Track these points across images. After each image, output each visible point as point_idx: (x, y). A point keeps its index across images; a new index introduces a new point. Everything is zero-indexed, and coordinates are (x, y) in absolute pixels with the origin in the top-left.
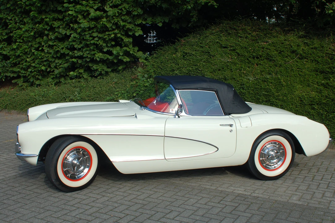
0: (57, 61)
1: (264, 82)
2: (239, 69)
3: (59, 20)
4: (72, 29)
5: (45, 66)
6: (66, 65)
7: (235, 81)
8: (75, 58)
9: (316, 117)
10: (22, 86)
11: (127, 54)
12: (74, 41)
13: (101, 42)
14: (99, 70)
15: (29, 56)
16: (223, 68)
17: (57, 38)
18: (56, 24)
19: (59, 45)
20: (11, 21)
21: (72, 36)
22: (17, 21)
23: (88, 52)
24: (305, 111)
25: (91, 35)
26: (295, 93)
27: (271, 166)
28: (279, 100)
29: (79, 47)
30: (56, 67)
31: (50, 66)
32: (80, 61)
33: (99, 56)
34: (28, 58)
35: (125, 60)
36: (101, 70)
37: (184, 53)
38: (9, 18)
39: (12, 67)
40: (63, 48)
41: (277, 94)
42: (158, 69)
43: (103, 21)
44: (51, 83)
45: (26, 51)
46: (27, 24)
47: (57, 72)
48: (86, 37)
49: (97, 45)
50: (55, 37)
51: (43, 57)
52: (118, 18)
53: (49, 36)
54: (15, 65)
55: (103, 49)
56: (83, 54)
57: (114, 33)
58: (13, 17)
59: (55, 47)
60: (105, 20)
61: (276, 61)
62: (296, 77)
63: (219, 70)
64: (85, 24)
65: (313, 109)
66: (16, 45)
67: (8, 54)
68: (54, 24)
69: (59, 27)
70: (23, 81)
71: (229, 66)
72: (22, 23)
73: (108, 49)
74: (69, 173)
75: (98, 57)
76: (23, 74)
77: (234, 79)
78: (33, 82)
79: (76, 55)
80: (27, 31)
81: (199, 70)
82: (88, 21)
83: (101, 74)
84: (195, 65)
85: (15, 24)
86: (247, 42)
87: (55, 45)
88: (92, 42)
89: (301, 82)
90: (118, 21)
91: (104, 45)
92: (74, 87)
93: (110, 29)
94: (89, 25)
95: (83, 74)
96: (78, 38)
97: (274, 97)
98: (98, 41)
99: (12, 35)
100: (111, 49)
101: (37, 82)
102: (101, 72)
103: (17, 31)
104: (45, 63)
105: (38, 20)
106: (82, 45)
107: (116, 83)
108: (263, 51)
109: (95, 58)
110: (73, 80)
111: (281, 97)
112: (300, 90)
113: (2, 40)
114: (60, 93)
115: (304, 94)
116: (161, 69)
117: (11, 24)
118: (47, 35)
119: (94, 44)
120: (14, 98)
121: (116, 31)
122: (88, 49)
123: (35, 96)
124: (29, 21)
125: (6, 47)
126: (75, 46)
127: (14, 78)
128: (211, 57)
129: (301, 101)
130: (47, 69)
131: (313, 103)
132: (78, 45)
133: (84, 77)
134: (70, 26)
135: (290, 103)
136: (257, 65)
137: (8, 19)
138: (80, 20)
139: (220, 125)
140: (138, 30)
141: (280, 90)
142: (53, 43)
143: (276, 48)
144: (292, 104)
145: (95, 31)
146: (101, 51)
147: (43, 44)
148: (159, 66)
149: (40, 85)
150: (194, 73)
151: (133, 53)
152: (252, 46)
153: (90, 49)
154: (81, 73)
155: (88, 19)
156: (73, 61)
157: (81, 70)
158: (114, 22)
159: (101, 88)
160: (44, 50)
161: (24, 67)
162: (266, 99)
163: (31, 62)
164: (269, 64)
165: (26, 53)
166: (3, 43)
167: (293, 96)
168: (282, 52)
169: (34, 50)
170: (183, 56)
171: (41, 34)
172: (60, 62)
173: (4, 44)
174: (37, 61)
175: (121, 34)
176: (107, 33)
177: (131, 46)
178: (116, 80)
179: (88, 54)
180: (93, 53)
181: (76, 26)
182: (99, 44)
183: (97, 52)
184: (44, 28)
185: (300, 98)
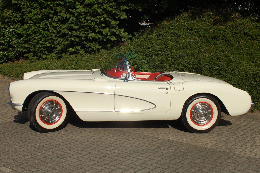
0: (59, 39)
1: (217, 58)
2: (199, 47)
3: (61, 5)
4: (71, 13)
5: (50, 44)
6: (66, 43)
7: (195, 57)
8: (73, 37)
9: (258, 88)
10: (32, 59)
11: (114, 34)
12: (73, 23)
13: (93, 24)
14: (92, 47)
15: (37, 35)
16: (186, 47)
17: (59, 20)
18: (59, 9)
19: (61, 27)
20: (24, 6)
21: (71, 19)
22: (29, 6)
23: (83, 32)
24: (249, 83)
25: (86, 18)
26: (241, 68)
27: (201, 122)
28: (229, 73)
29: (77, 28)
30: (58, 44)
31: (53, 44)
32: (77, 40)
33: (92, 35)
34: (37, 36)
35: (112, 39)
36: (93, 47)
37: (158, 34)
38: (23, 3)
39: (24, 43)
40: (64, 29)
41: (226, 68)
42: (138, 47)
43: (95, 7)
44: (55, 57)
45: (35, 30)
46: (36, 8)
47: (59, 48)
48: (82, 20)
49: (90, 26)
50: (58, 19)
51: (48, 36)
52: (107, 4)
53: (53, 18)
54: (27, 42)
55: (95, 30)
56: (80, 34)
57: (103, 17)
58: (26, 2)
59: (58, 28)
60: (96, 6)
61: (230, 41)
62: (243, 54)
63: (184, 48)
64: (81, 9)
65: (256, 81)
66: (27, 26)
67: (22, 33)
68: (57, 9)
69: (61, 12)
70: (32, 55)
71: (191, 45)
72: (33, 8)
73: (100, 30)
74: (45, 118)
75: (91, 37)
76: (33, 50)
77: (194, 55)
78: (40, 56)
79: (74, 35)
80: (36, 14)
81: (168, 48)
82: (83, 7)
83: (93, 51)
84: (165, 44)
85: (27, 8)
86: (209, 25)
87: (58, 26)
88: (86, 24)
89: (248, 59)
90: (107, 7)
91: (96, 26)
92: (72, 61)
93: (100, 14)
94: (84, 10)
95: (79, 50)
96: (76, 20)
97: (224, 71)
98: (91, 23)
99: (24, 17)
100: (102, 30)
101: (44, 56)
102: (93, 48)
103: (28, 14)
104: (50, 41)
105: (45, 5)
106: (78, 27)
107: (105, 58)
108: (220, 33)
109: (88, 37)
110: (72, 55)
111: (230, 71)
112: (245, 66)
113: (17, 21)
114: (60, 66)
115: (248, 69)
116: (140, 47)
117: (24, 8)
118: (52, 18)
119: (88, 26)
120: (24, 69)
121: (105, 15)
122: (84, 30)
123: (41, 67)
124: (38, 6)
125: (20, 27)
126: (74, 27)
127: (26, 53)
128: (178, 38)
129: (246, 74)
130: (51, 46)
131: (256, 77)
132: (76, 26)
133: (80, 53)
134: (70, 10)
135: (237, 76)
136: (214, 44)
137: (21, 4)
138: (77, 6)
139: (158, 88)
140: (123, 14)
141: (229, 65)
142: (56, 24)
143: (231, 31)
144: (239, 77)
145: (88, 15)
146: (94, 31)
147: (48, 25)
148: (138, 45)
149: (45, 59)
150: (164, 51)
151: (118, 34)
152: (213, 29)
153: (85, 30)
154: (78, 50)
155: (83, 5)
156: (71, 40)
157: (78, 47)
158: (103, 8)
159: (92, 61)
160: (49, 30)
161: (34, 43)
162: (218, 72)
163: (39, 40)
164: (223, 44)
165: (35, 33)
166: (17, 24)
167: (240, 70)
168: (235, 34)
169: (41, 30)
170: (158, 37)
171: (47, 17)
172: (62, 40)
173: (19, 25)
174: (43, 39)
175: (109, 18)
176: (98, 17)
177: (117, 28)
178: (105, 56)
179: (83, 34)
180: (87, 33)
181: (74, 11)
182: (92, 26)
183: (91, 32)
184: (49, 12)
185: (245, 72)
